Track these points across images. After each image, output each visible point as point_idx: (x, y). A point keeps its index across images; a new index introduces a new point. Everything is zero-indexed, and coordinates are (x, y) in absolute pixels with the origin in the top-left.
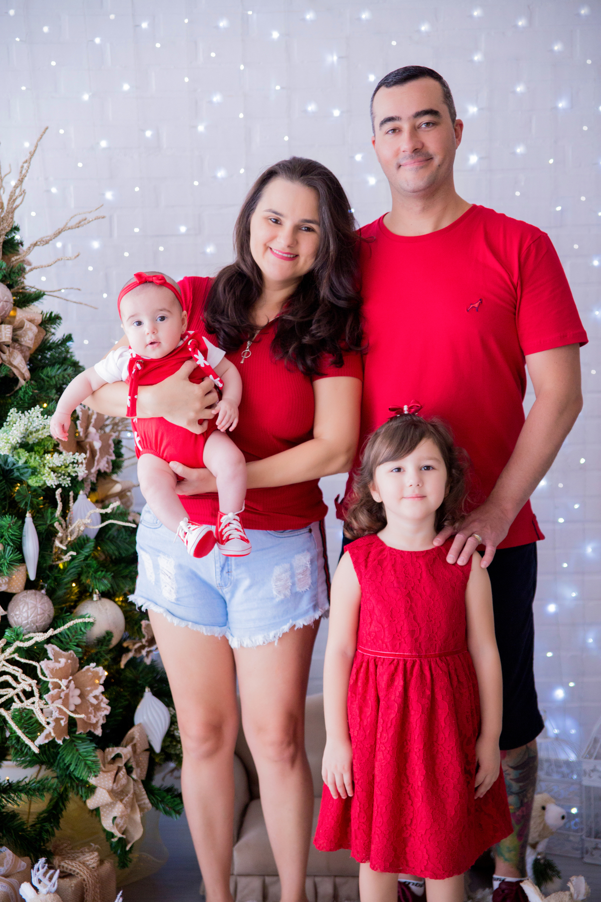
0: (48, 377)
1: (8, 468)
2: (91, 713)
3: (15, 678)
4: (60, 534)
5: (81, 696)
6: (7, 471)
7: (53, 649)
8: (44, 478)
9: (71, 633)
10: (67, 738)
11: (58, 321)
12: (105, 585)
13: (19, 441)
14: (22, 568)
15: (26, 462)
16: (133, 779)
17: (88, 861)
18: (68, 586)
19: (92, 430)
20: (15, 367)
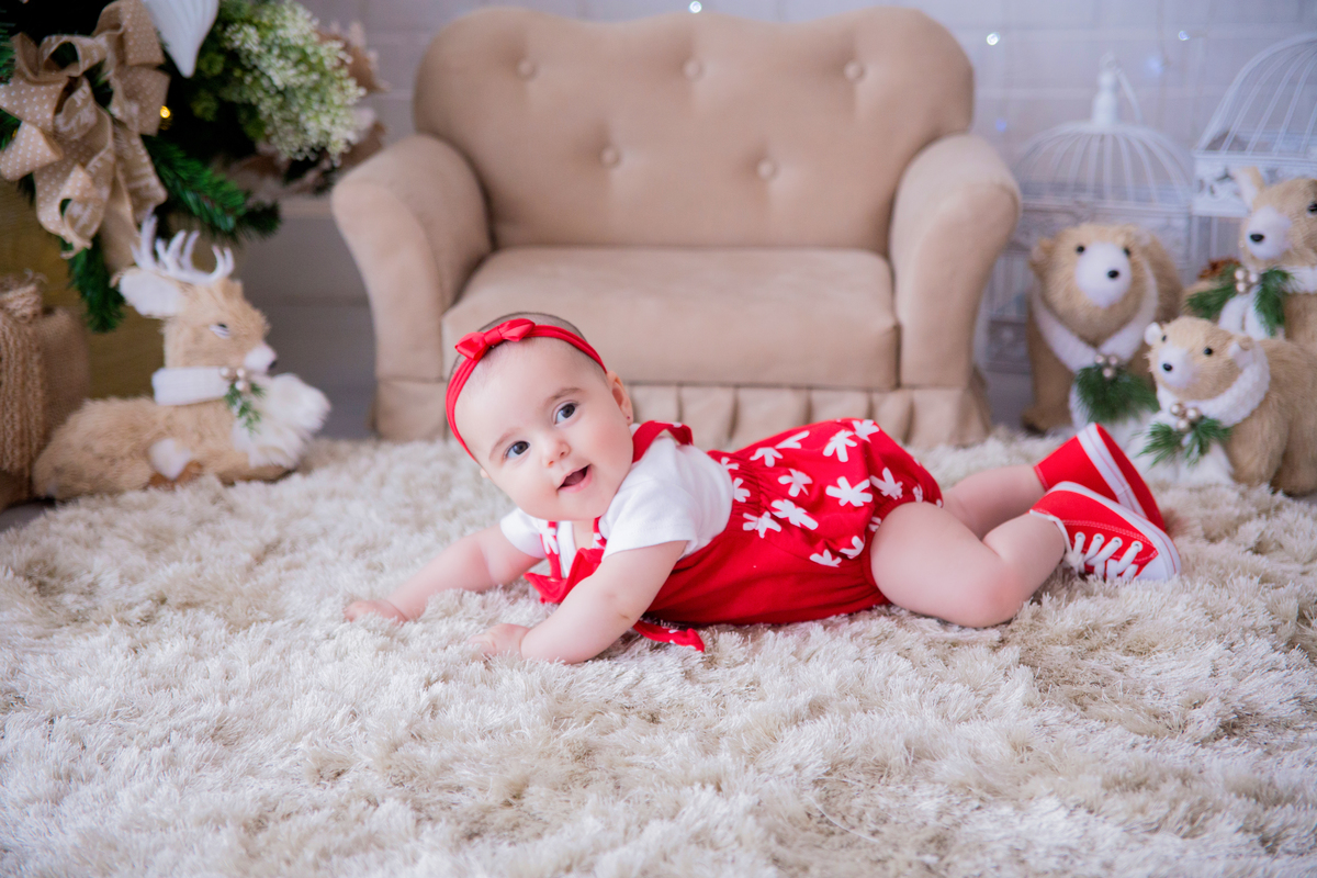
16: (112, 116)
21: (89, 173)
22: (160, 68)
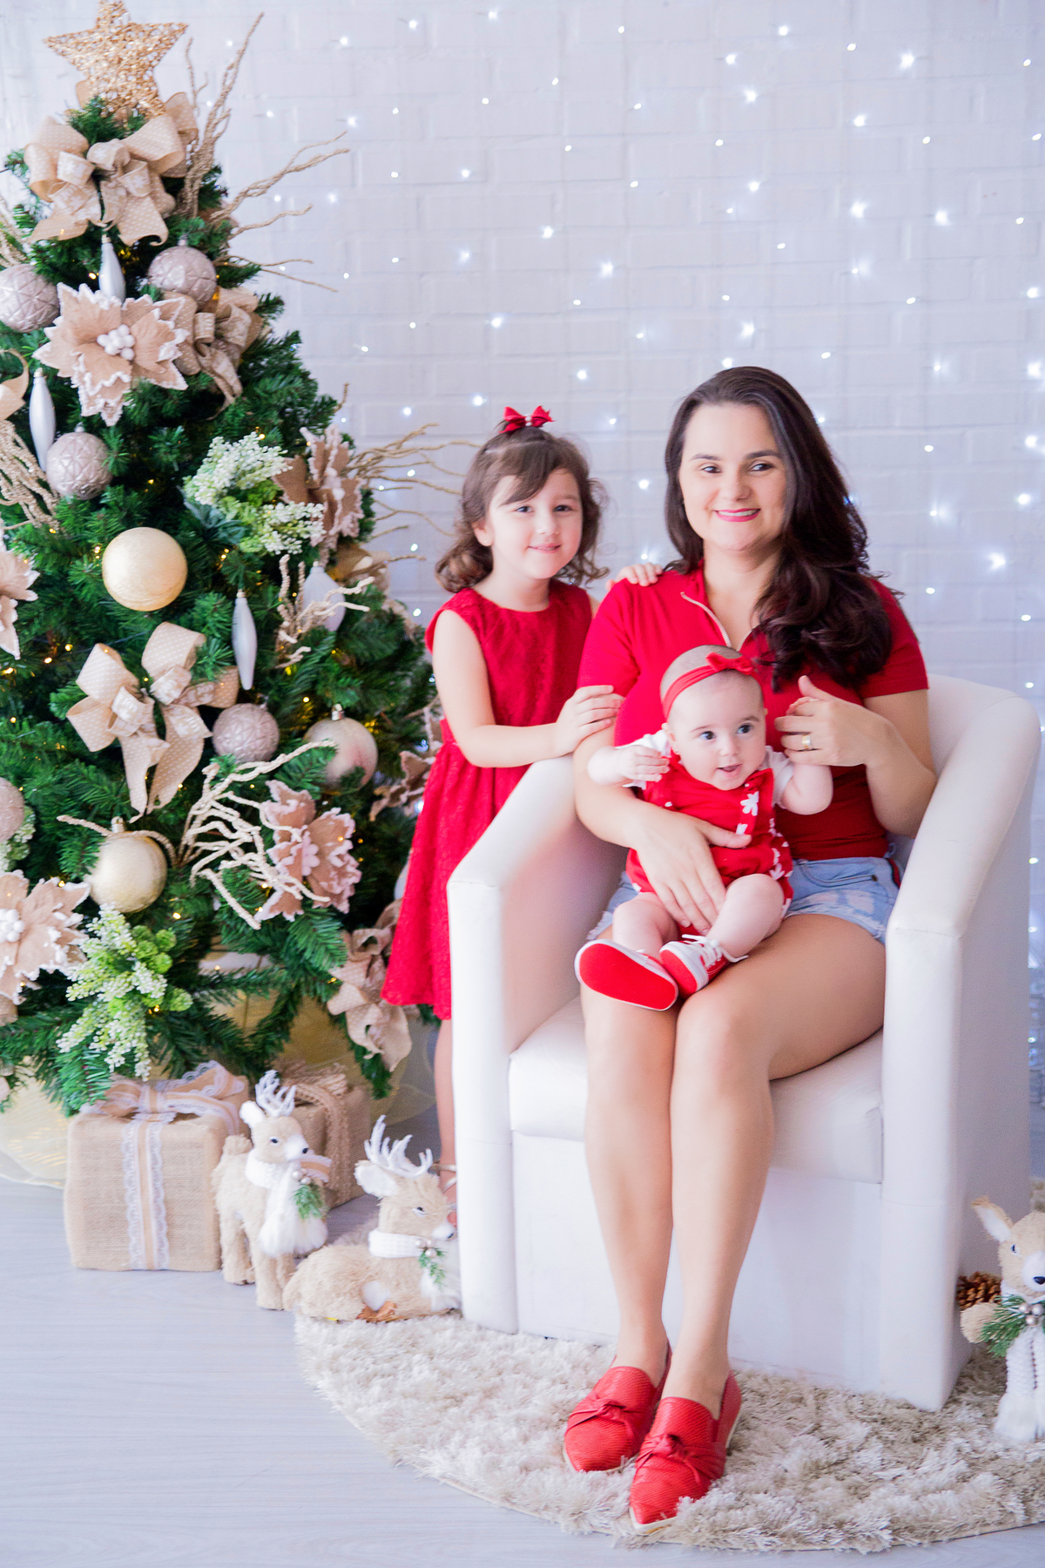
0: (266, 392)
1: (210, 526)
2: (332, 879)
3: (229, 825)
4: (286, 624)
5: (320, 854)
6: (210, 530)
7: (279, 787)
8: (262, 540)
9: (304, 765)
10: (301, 913)
11: (279, 307)
12: (351, 698)
13: (228, 485)
14: (233, 672)
15: (237, 517)
17: (330, 1085)
18: (298, 700)
19: (331, 472)
20: (220, 376)
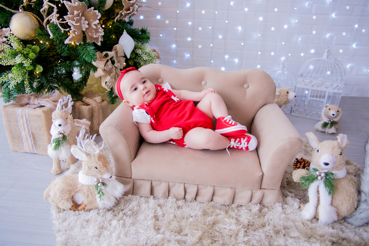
5: (88, 24)
10: (82, 43)
16: (115, 66)
17: (97, 99)
21: (111, 77)
22: (124, 57)
